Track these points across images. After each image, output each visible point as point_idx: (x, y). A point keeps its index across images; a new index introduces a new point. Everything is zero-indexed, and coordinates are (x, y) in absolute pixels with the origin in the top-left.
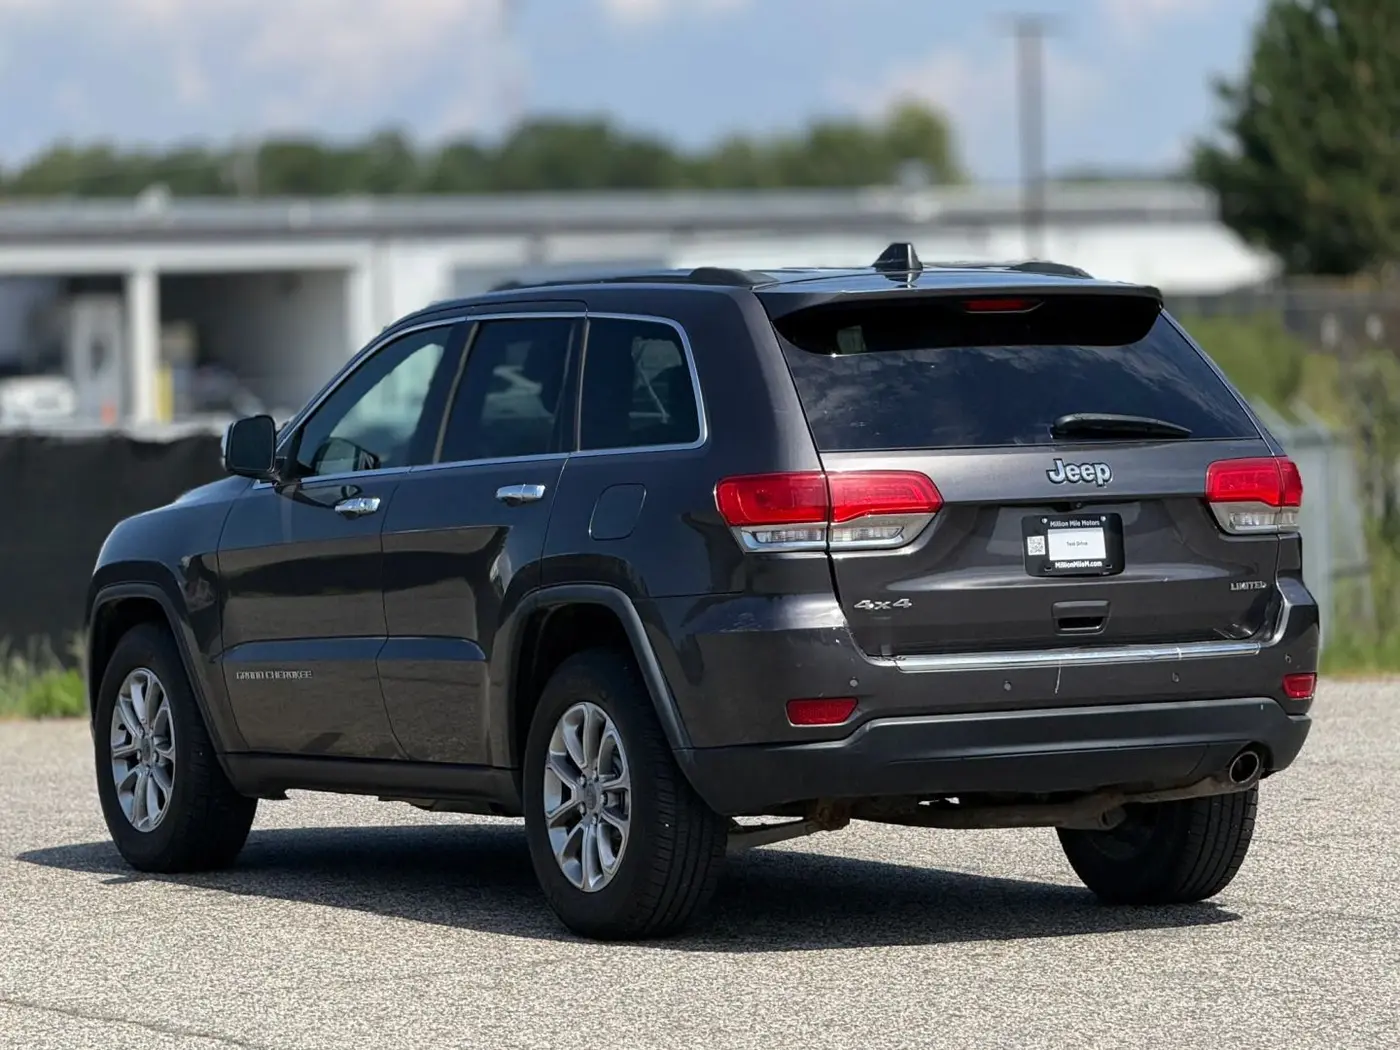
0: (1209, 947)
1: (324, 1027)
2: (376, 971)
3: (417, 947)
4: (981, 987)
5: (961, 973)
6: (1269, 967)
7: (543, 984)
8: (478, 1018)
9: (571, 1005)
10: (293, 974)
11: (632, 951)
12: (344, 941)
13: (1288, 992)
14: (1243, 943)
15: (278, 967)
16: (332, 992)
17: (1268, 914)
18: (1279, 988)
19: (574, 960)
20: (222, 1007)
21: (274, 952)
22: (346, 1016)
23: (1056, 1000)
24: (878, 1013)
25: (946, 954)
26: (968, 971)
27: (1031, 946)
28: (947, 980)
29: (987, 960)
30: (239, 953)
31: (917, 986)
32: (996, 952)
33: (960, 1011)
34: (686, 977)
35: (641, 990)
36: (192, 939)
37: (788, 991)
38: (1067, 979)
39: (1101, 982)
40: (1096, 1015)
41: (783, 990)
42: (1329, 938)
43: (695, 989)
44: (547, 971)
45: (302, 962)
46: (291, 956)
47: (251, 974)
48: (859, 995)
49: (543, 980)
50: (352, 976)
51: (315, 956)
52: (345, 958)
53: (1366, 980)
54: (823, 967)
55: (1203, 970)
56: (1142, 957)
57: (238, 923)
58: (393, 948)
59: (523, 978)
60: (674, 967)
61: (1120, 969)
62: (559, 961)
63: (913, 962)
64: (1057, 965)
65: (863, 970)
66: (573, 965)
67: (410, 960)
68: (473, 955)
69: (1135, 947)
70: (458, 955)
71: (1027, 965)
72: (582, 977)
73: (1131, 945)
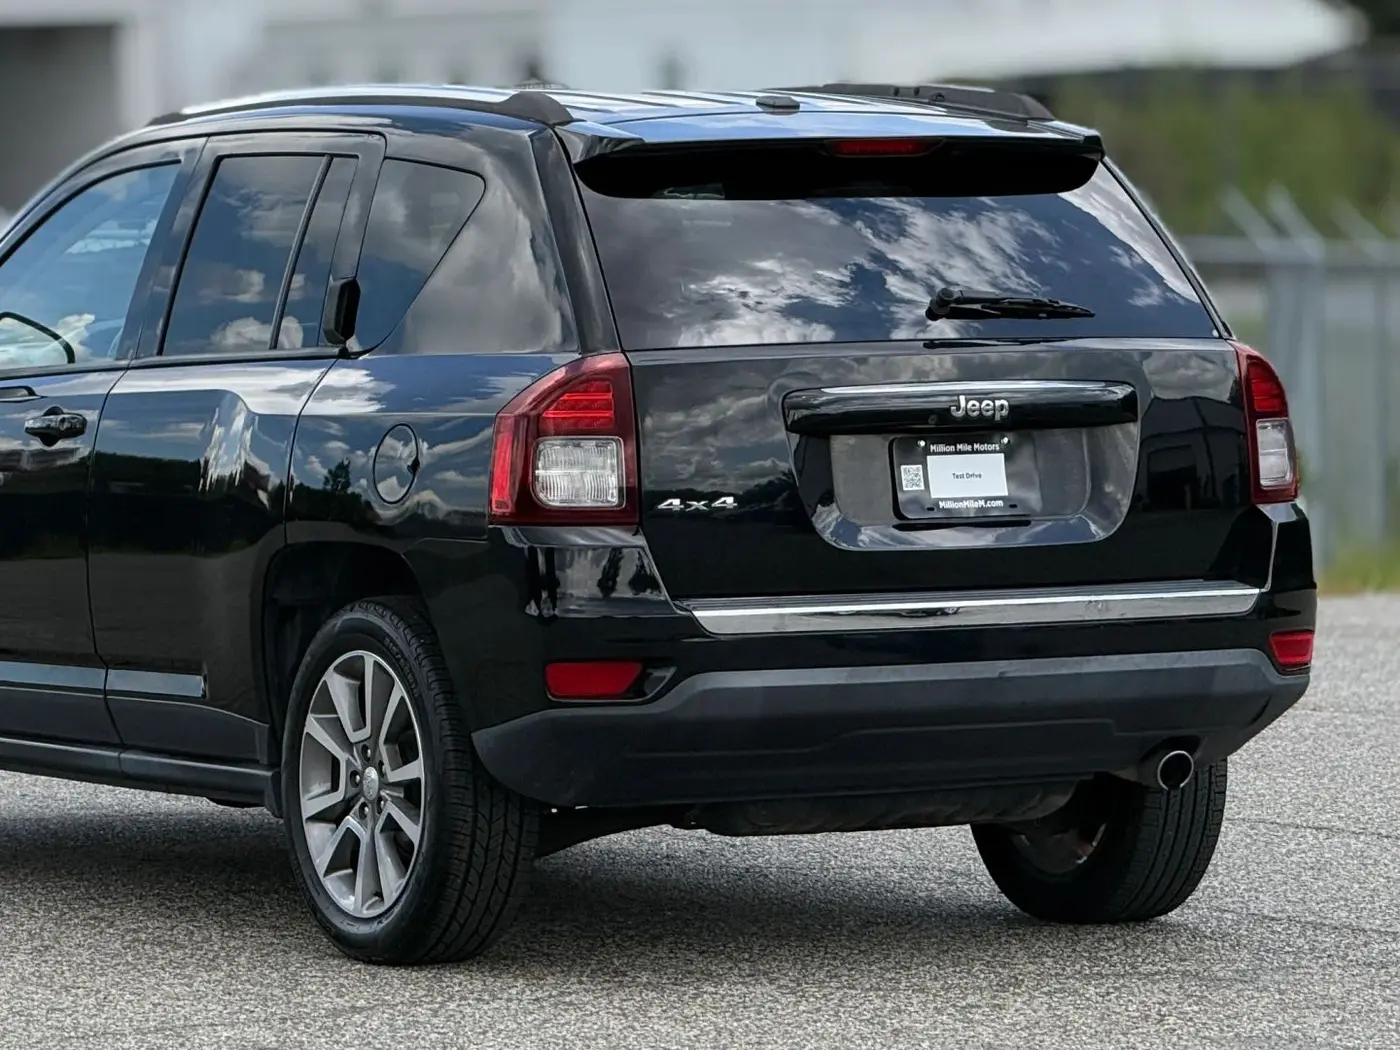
3: (170, 985)
5: (947, 1034)
6: (1389, 1030)
11: (475, 995)
12: (67, 974)
14: (1349, 992)
17: (1383, 947)
25: (925, 1003)
26: (956, 1030)
27: (1045, 993)
29: (983, 1014)
32: (996, 1002)
45: (6, 1006)
50: (75, 1029)
52: (67, 1001)
54: (747, 1022)
56: (1206, 1011)
58: (135, 986)
59: (319, 1033)
60: (535, 1019)
61: (1175, 1030)
62: (371, 1009)
63: (877, 1015)
64: (1083, 1024)
65: (805, 1028)
66: (391, 1014)
67: (160, 1004)
68: (248, 997)
69: (1196, 996)
70: (227, 997)
71: (1041, 1024)
72: (404, 1033)
73: (1189, 992)
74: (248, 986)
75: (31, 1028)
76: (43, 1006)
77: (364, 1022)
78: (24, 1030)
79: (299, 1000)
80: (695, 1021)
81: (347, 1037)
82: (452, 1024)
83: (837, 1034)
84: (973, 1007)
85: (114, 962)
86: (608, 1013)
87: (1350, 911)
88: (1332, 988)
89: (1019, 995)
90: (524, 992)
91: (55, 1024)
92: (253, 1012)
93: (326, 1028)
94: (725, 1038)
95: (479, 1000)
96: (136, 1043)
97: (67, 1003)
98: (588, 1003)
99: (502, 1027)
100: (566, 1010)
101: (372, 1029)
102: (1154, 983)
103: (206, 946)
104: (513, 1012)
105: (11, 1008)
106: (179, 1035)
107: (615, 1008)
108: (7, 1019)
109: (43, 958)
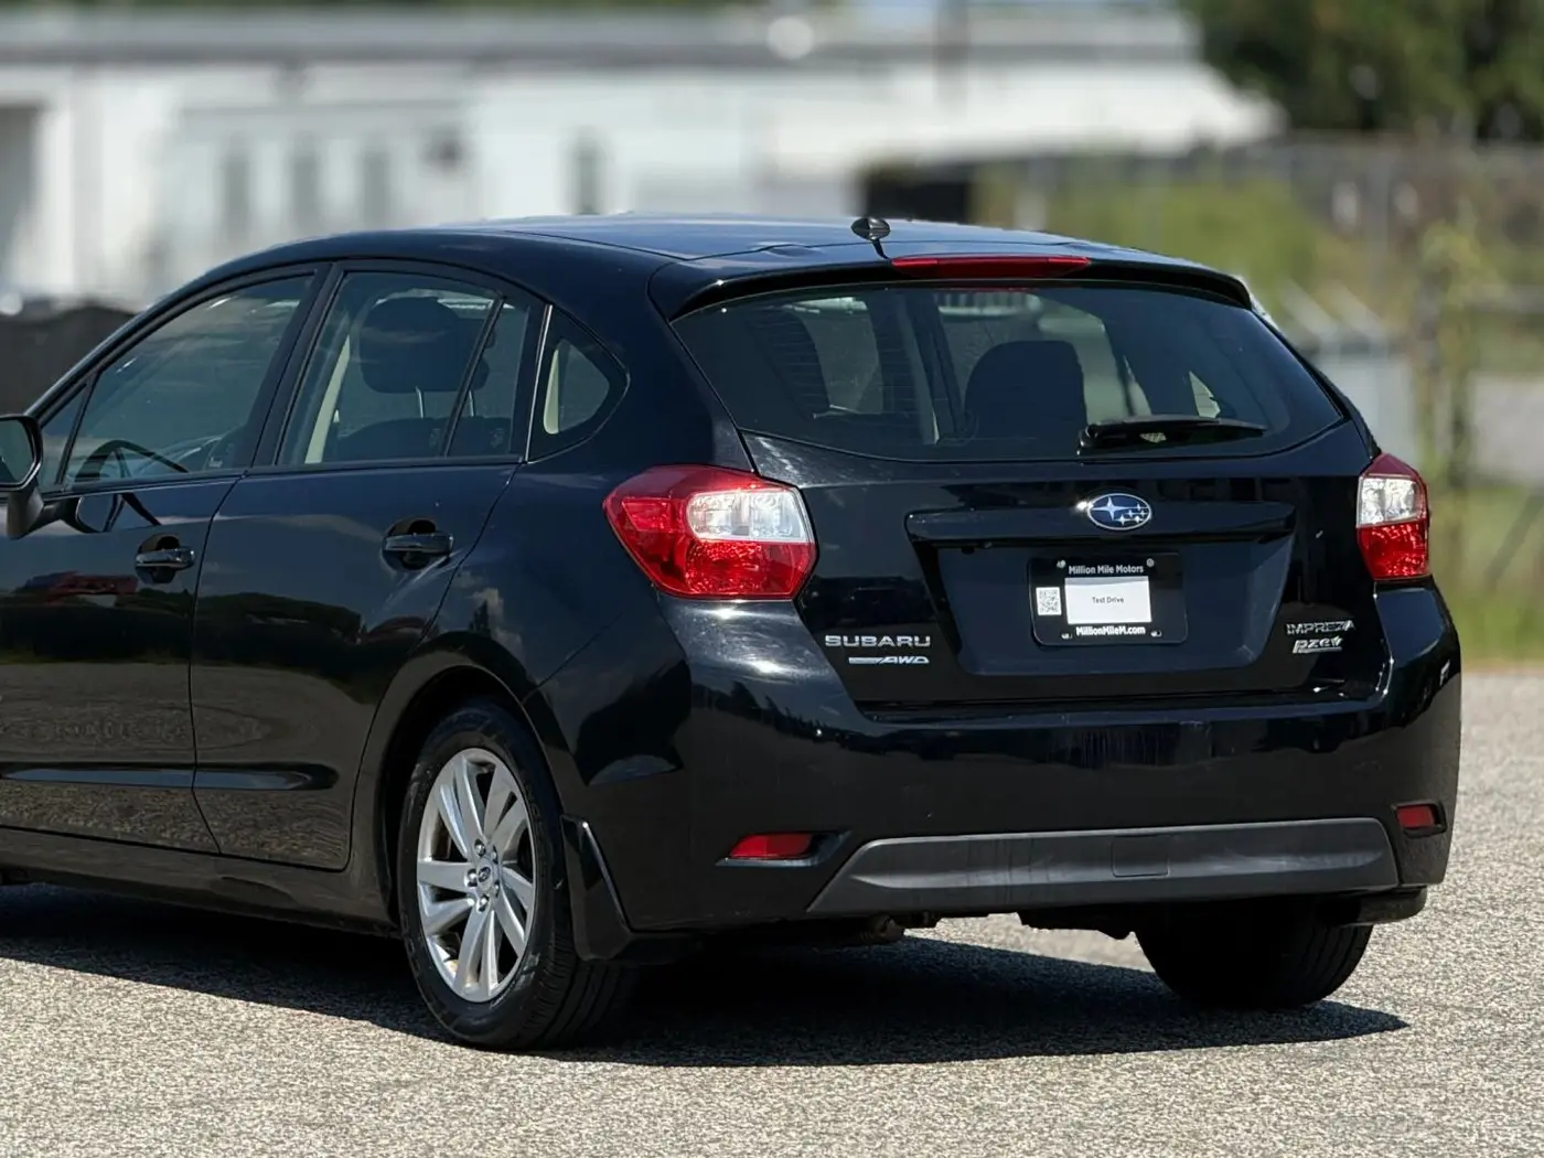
0: (1397, 1077)
2: (142, 1095)
3: (201, 1057)
5: (1033, 1112)
6: (1497, 1110)
7: (397, 1120)
10: (15, 1096)
11: (526, 1068)
12: (89, 1045)
14: (1448, 1071)
16: (76, 1128)
17: (1470, 1024)
18: (1525, 1146)
25: (1003, 1080)
26: (1042, 1108)
28: (1012, 1123)
29: (1067, 1091)
34: (616, 1113)
37: (773, 1139)
38: (1197, 1126)
41: (765, 1136)
43: (630, 1132)
44: (402, 1099)
46: (10, 1067)
49: (397, 1112)
50: (106, 1103)
51: (46, 1067)
52: (93, 1073)
54: (819, 1098)
55: (1400, 1113)
56: (1301, 1090)
58: (163, 1058)
59: (366, 1109)
60: (593, 1095)
61: (1272, 1109)
63: (954, 1092)
64: (1175, 1102)
65: (881, 1106)
66: (439, 1089)
67: (191, 1077)
68: (285, 1070)
69: (1286, 1074)
70: (262, 1070)
71: (1130, 1102)
72: (455, 1108)
73: (1278, 1070)
74: (283, 1058)
76: (68, 1078)
77: (412, 1097)
78: (51, 1102)
79: (339, 1073)
80: (763, 1097)
82: (506, 1100)
83: (916, 1112)
84: (1054, 1084)
85: (137, 1032)
86: (669, 1088)
87: (1426, 987)
89: (1100, 1071)
91: (84, 1097)
92: (292, 1085)
93: (373, 1103)
94: (798, 1115)
95: (530, 1074)
96: (173, 1116)
98: (646, 1077)
99: (559, 1103)
100: (624, 1086)
101: (422, 1104)
103: (232, 1016)
104: (568, 1087)
105: (35, 1080)
106: (217, 1110)
107: (675, 1083)
108: (32, 1091)
109: (61, 1028)
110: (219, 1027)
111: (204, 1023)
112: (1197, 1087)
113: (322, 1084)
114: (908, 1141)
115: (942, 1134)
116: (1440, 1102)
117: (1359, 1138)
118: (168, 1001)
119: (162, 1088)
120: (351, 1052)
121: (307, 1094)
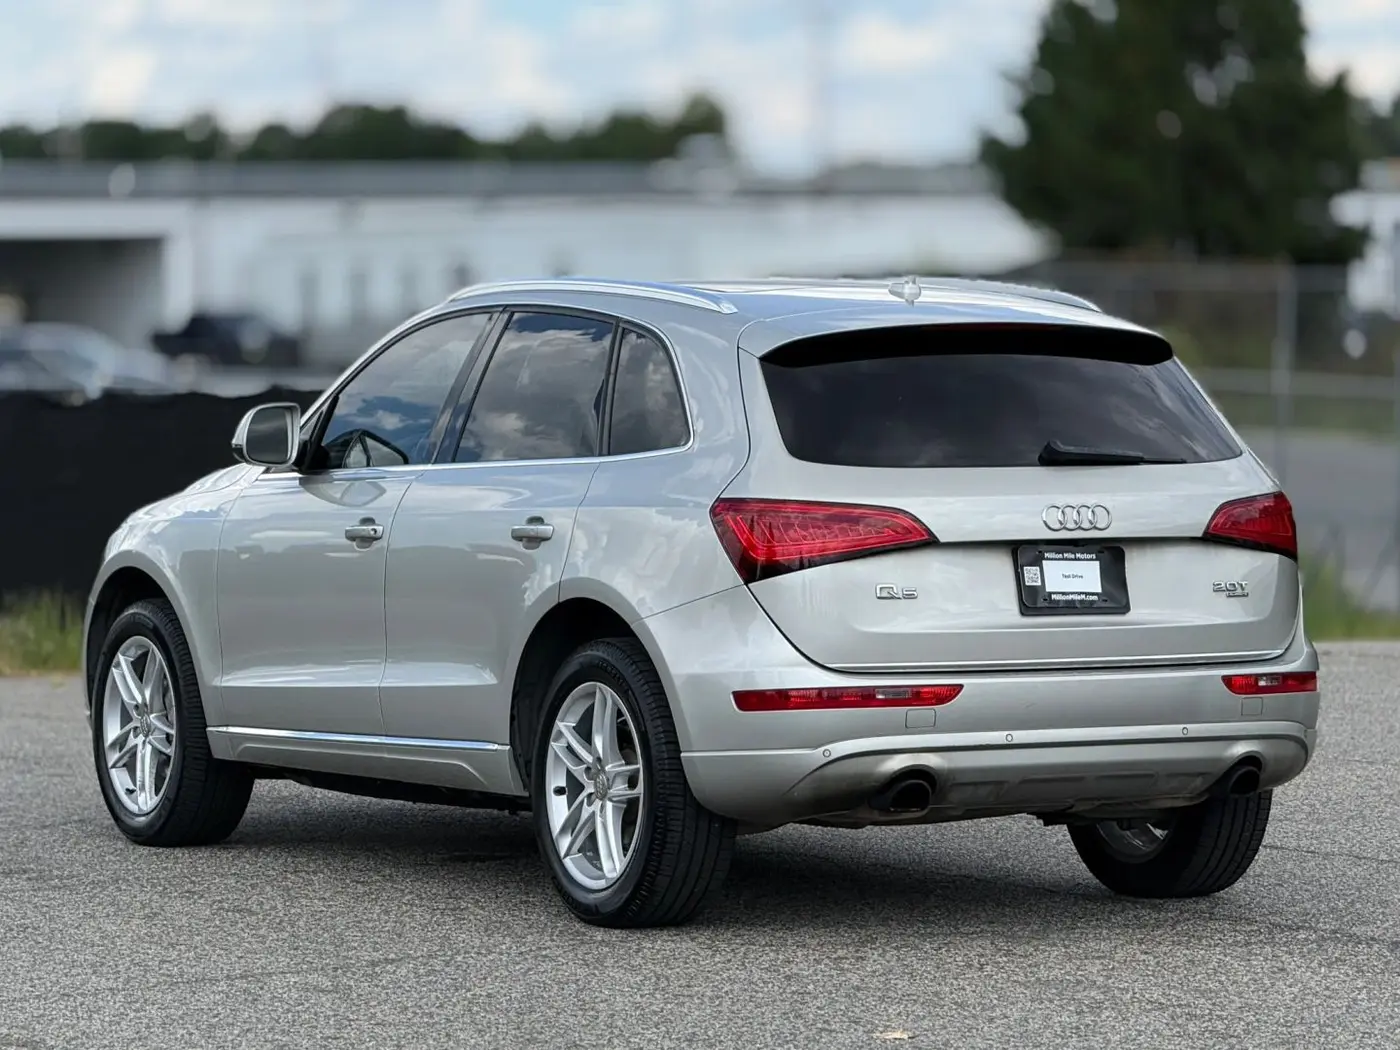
1: (151, 1035)
2: (207, 970)
3: (249, 943)
4: (848, 996)
5: (825, 979)
6: (1148, 975)
7: (384, 988)
8: (316, 1027)
9: (415, 1013)
11: (476, 950)
12: (172, 934)
13: (1174, 1006)
14: (1116, 947)
15: (102, 964)
16: (160, 995)
18: (1163, 1001)
19: (415, 959)
20: (42, 1012)
21: (99, 946)
22: (175, 1024)
23: (930, 1013)
24: (743, 1026)
25: (807, 956)
26: (832, 976)
27: (894, 948)
29: (850, 964)
30: (61, 947)
31: (781, 994)
32: (859, 955)
33: (829, 1025)
34: (536, 981)
35: (489, 996)
36: (12, 930)
37: (644, 999)
38: (939, 988)
39: (974, 992)
40: (974, 1031)
42: (1204, 942)
43: (546, 995)
44: (388, 972)
47: (74, 972)
48: (720, 1004)
50: (181, 976)
51: (141, 951)
53: (1253, 992)
54: (678, 970)
55: (1080, 978)
56: (1013, 962)
57: (60, 911)
58: (223, 943)
59: (362, 979)
60: (522, 968)
61: (992, 976)
62: (400, 960)
63: (773, 965)
64: (925, 971)
67: (242, 957)
68: (308, 952)
69: (1004, 950)
70: (292, 952)
71: (894, 971)
72: (425, 979)
73: (999, 947)
74: (307, 943)
75: (148, 976)
76: (156, 959)
77: (395, 971)
78: (143, 976)
79: (345, 954)
81: (384, 982)
82: (460, 972)
83: (745, 979)
84: (843, 958)
88: (1103, 944)
89: (875, 949)
90: (511, 948)
91: (167, 972)
92: (312, 963)
93: (368, 975)
94: (663, 982)
95: (478, 953)
96: (227, 986)
97: (174, 956)
99: (497, 974)
100: (544, 962)
101: (402, 976)
102: (973, 940)
103: (273, 913)
104: (505, 963)
105: (133, 960)
106: (259, 981)
107: (579, 959)
109: (152, 922)
110: (264, 920)
111: (254, 918)
112: (941, 959)
113: (333, 962)
114: (738, 1000)
115: (761, 995)
116: (1108, 969)
117: (1050, 996)
118: (230, 902)
119: (221, 965)
120: (355, 938)
121: (322, 969)
